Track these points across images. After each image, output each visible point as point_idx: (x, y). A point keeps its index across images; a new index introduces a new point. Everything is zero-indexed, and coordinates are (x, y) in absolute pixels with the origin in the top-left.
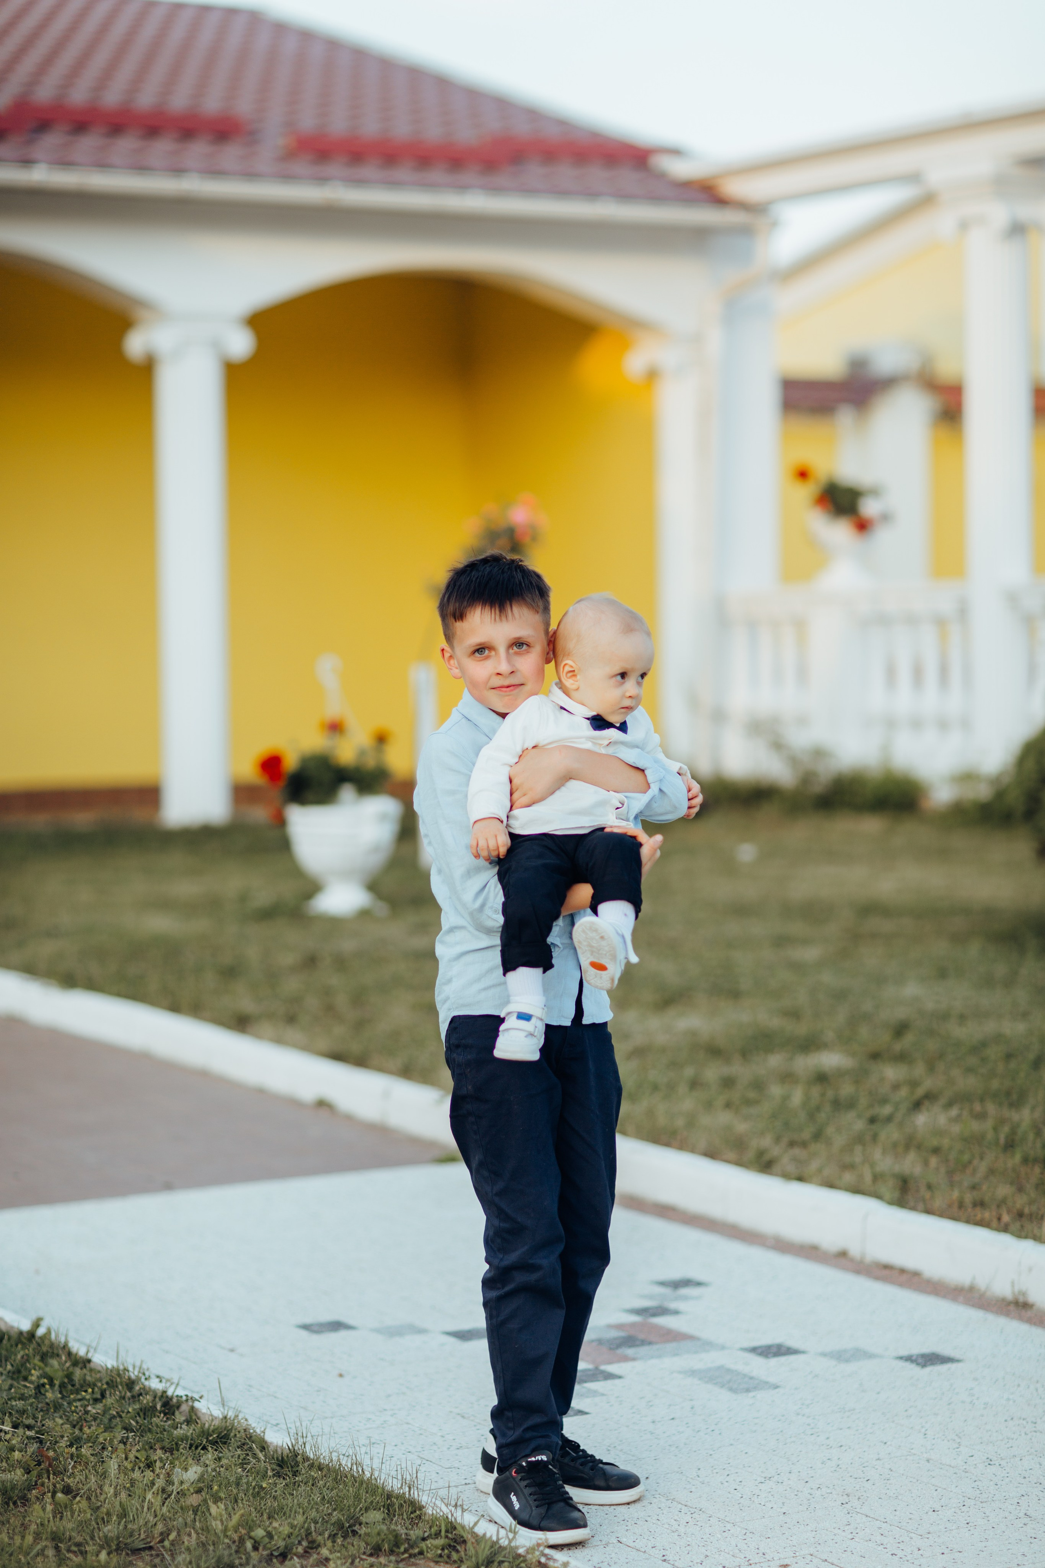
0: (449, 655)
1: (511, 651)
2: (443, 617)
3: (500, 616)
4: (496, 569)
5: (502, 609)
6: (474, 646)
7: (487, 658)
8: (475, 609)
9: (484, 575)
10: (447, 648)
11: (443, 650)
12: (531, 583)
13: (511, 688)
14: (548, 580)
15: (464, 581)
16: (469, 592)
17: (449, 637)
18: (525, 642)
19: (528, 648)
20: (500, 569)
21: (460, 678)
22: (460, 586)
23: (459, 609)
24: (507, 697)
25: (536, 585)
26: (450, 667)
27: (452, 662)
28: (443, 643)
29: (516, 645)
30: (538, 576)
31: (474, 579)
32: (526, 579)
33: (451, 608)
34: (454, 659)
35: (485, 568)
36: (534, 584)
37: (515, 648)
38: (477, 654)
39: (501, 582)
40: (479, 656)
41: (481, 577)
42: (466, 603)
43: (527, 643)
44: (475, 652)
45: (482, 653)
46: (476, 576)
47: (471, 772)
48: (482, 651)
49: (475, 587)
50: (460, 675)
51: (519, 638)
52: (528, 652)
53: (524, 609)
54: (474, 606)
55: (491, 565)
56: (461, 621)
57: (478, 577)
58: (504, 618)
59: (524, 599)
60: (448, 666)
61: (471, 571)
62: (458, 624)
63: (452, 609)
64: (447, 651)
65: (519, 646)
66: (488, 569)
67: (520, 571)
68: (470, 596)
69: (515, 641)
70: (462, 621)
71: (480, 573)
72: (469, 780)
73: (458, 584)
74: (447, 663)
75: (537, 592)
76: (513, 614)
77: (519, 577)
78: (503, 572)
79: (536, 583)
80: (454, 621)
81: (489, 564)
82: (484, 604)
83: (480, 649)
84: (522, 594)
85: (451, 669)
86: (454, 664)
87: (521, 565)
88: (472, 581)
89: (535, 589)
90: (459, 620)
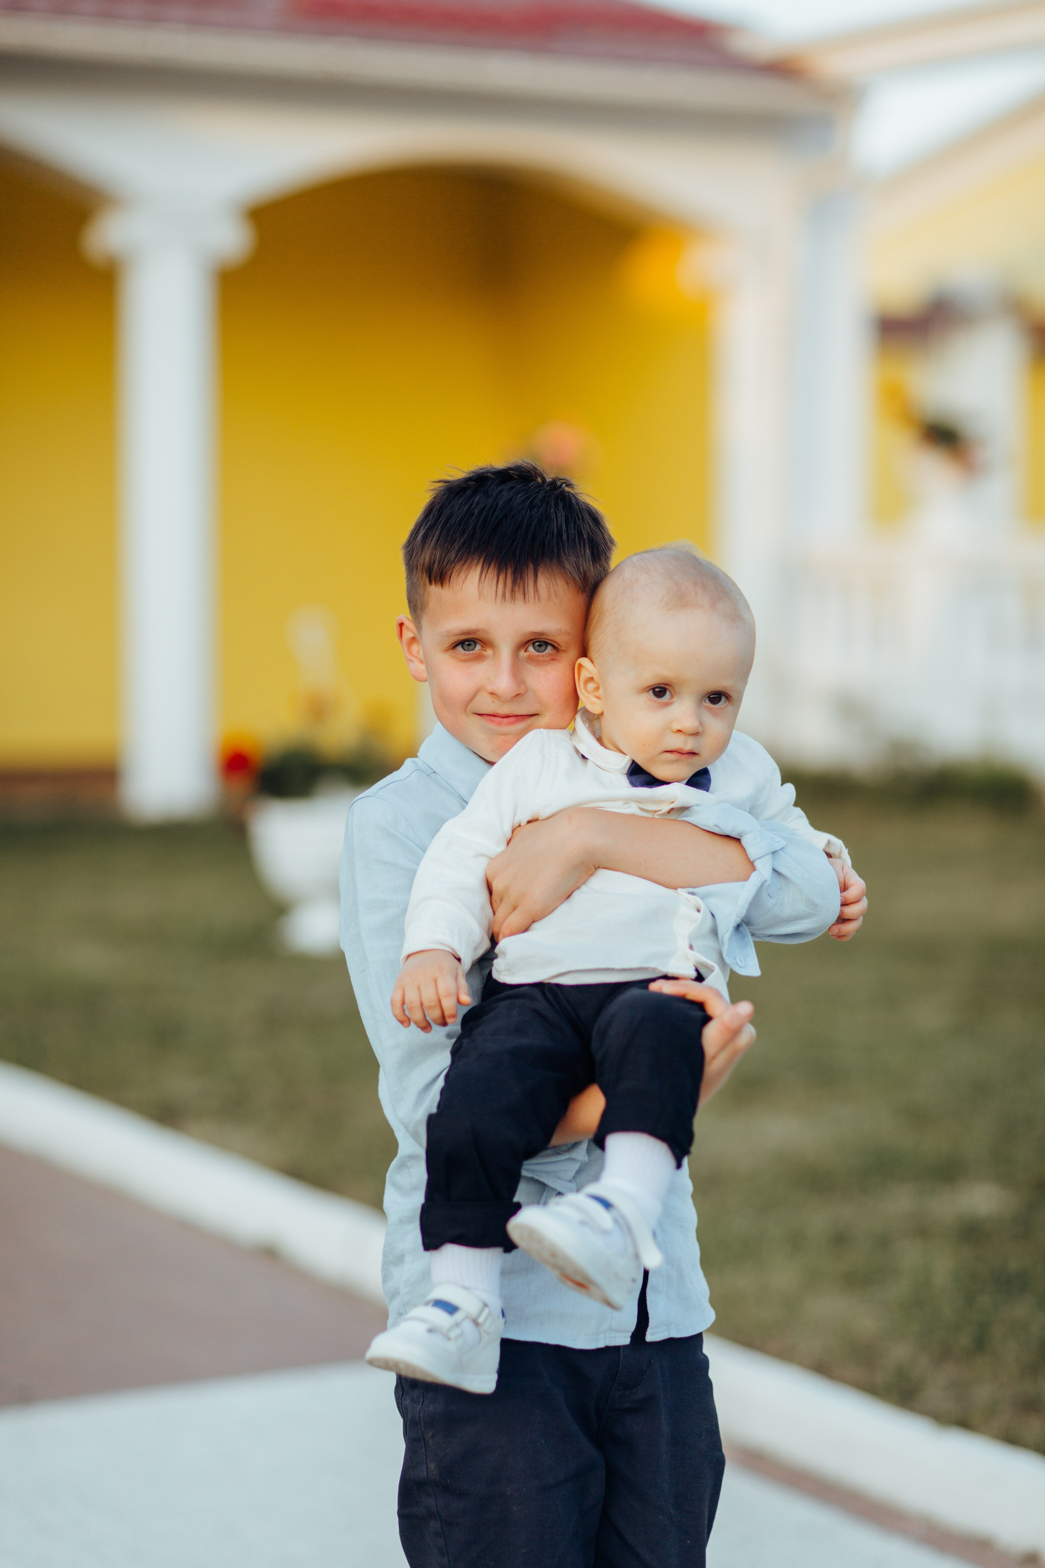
0: (411, 635)
1: (522, 654)
2: (411, 566)
3: (513, 591)
4: (520, 497)
5: (518, 577)
6: (456, 635)
7: (479, 658)
8: (469, 568)
9: (497, 506)
10: (409, 624)
11: (401, 625)
12: (580, 534)
13: (511, 719)
14: (613, 526)
15: (459, 510)
16: (463, 534)
17: (416, 606)
18: (550, 642)
19: (554, 651)
20: (528, 498)
21: (426, 681)
22: (449, 518)
23: (439, 563)
24: (502, 737)
25: (588, 538)
26: (409, 657)
27: (415, 648)
28: (404, 613)
29: (534, 644)
30: (595, 519)
31: (476, 512)
32: (572, 525)
33: (426, 556)
34: (418, 643)
35: (501, 492)
36: (585, 536)
37: (531, 649)
38: (459, 648)
39: (524, 527)
40: (463, 652)
41: (489, 510)
42: (453, 554)
43: (554, 644)
44: (457, 645)
45: (470, 648)
46: (481, 506)
47: (418, 865)
48: (469, 645)
49: (475, 527)
50: (425, 675)
51: (542, 634)
52: (552, 660)
53: (558, 580)
54: (468, 564)
55: (512, 488)
56: (439, 586)
57: (484, 508)
58: (519, 596)
59: (560, 563)
60: (406, 653)
61: (475, 493)
62: (434, 590)
63: (427, 559)
64: (408, 629)
65: (540, 646)
66: (506, 495)
67: (564, 507)
68: (464, 543)
69: (532, 637)
70: (442, 586)
71: (490, 501)
72: (412, 880)
73: (447, 512)
74: (405, 649)
75: (588, 552)
76: (536, 590)
77: (559, 520)
78: (532, 506)
79: (588, 534)
80: (427, 581)
81: (510, 484)
82: (487, 563)
83: (466, 640)
84: (559, 556)
85: (411, 661)
86: (419, 652)
87: (569, 492)
88: (473, 514)
89: (584, 545)
90: (435, 581)
